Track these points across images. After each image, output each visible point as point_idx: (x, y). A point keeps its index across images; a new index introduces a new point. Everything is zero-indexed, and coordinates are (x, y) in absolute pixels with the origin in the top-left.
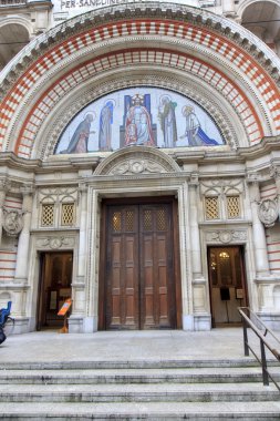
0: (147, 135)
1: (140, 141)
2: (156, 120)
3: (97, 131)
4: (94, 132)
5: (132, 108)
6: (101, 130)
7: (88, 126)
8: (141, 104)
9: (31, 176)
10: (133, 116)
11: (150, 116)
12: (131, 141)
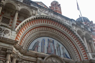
0: (54, 52)
1: (52, 53)
2: (56, 48)
3: (41, 46)
4: (40, 46)
5: (50, 43)
6: (42, 46)
7: (38, 44)
8: (52, 43)
9: (22, 55)
10: (50, 45)
11: (54, 47)
12: (50, 52)
